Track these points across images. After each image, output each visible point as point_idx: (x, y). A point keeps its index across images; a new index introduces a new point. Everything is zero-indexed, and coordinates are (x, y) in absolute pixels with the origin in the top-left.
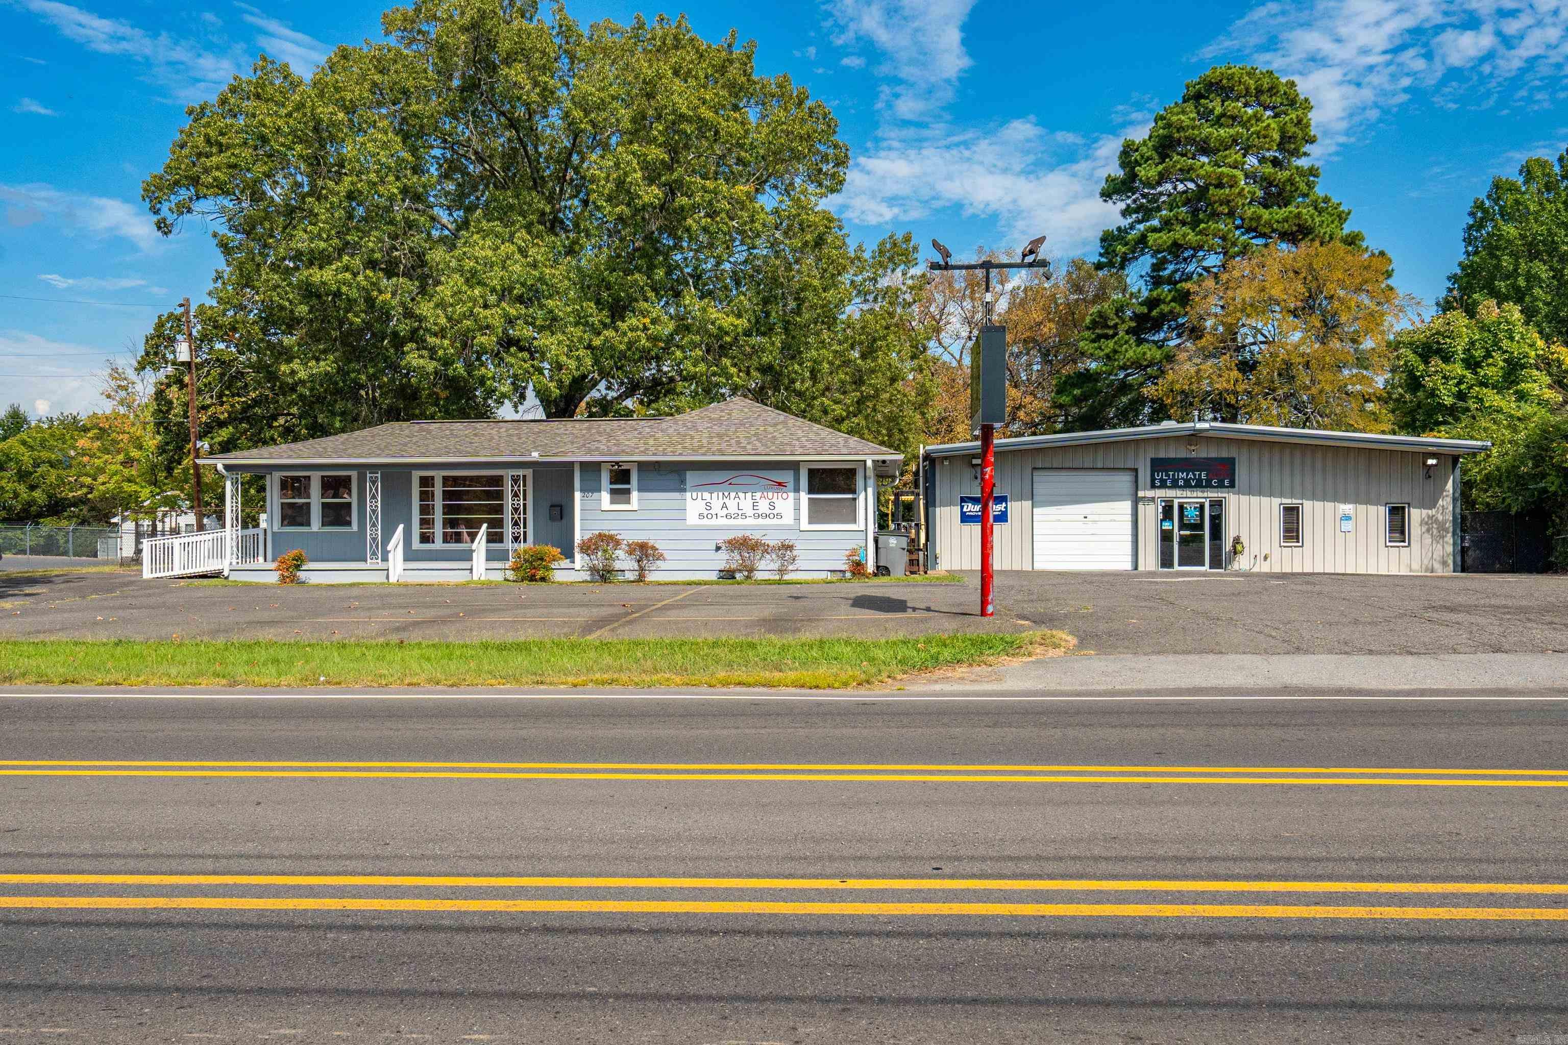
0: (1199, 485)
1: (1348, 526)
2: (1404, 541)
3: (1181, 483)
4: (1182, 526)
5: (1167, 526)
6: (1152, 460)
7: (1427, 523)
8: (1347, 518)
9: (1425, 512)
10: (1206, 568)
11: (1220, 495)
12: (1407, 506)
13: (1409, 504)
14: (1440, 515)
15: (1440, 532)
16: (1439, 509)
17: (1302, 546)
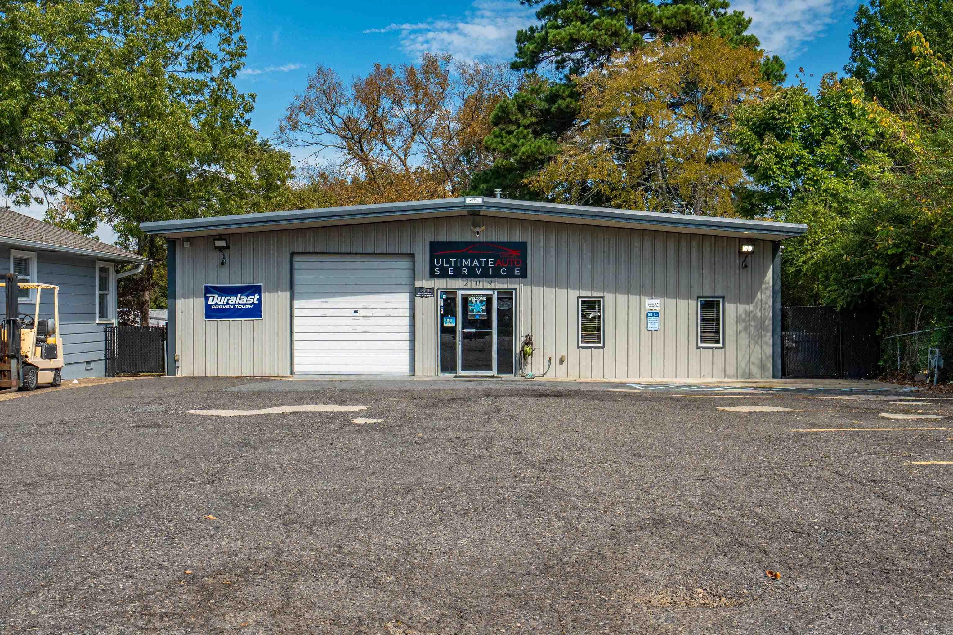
0: (485, 274)
1: (654, 323)
2: (718, 342)
3: (464, 271)
4: (467, 323)
5: (449, 322)
6: (431, 243)
7: (744, 321)
8: (654, 314)
9: (742, 308)
10: (494, 372)
11: (510, 286)
12: (721, 300)
13: (723, 298)
14: (758, 311)
15: (758, 331)
16: (757, 303)
17: (603, 347)
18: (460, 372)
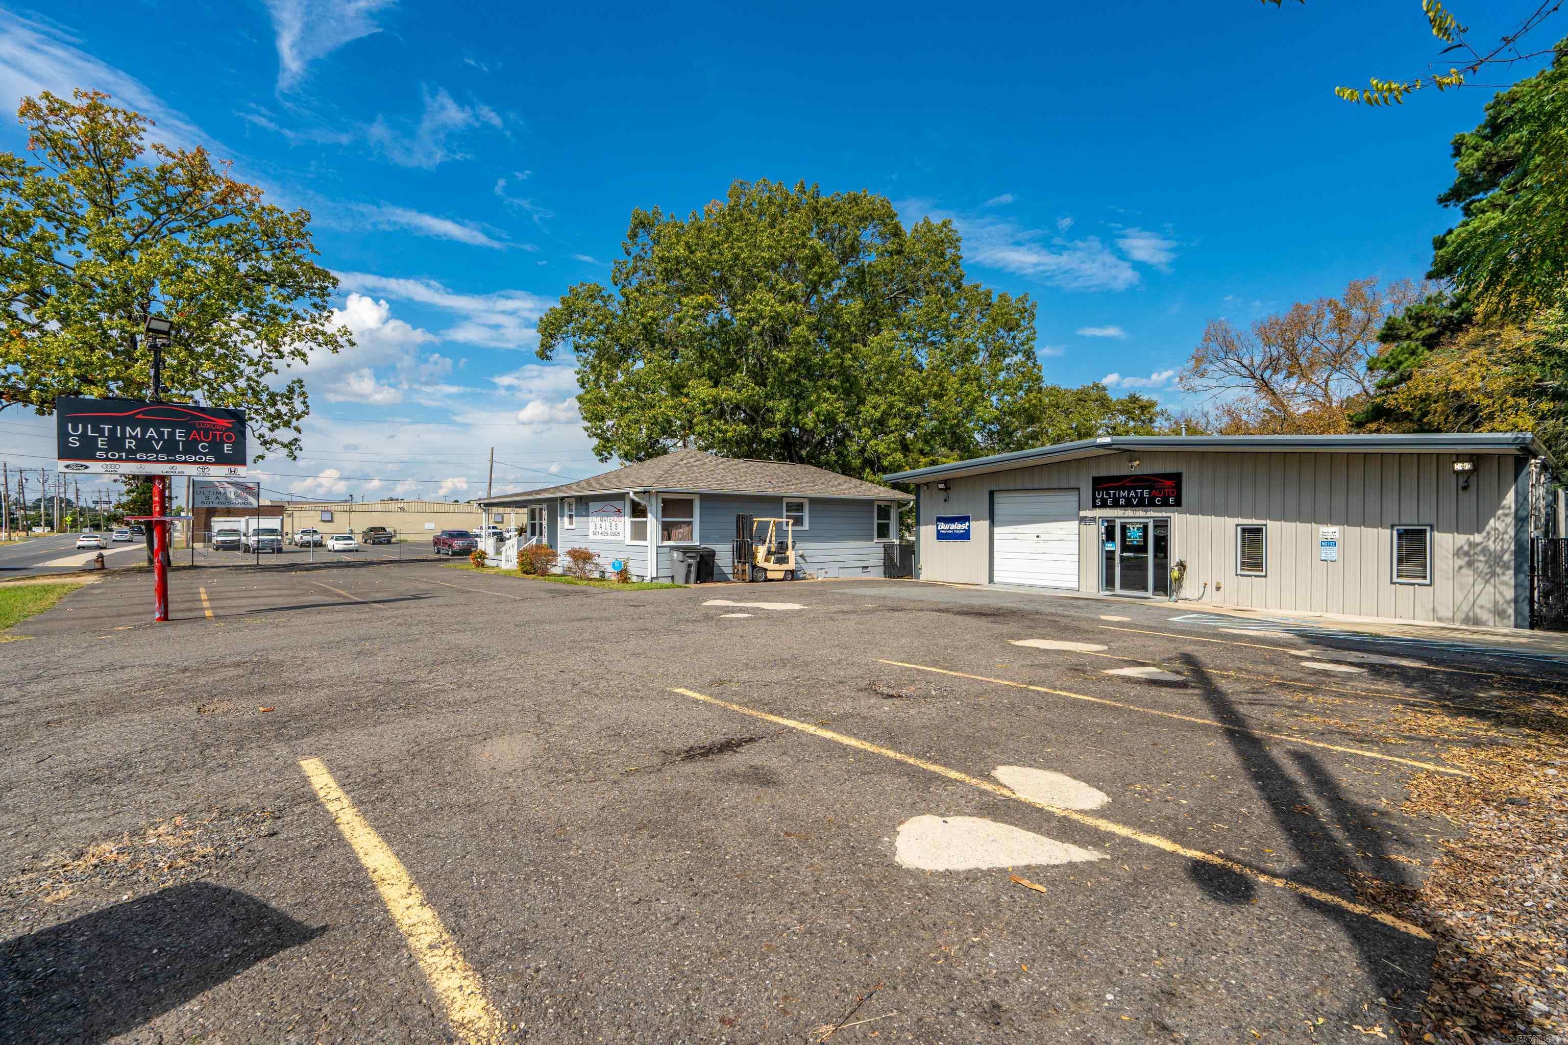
0: (1141, 504)
1: (1330, 553)
2: (1425, 577)
3: (1122, 502)
4: (1125, 548)
5: (1109, 547)
6: (1094, 479)
7: (1467, 554)
8: (1330, 543)
9: (1461, 539)
10: (1149, 594)
11: (1164, 514)
12: (1428, 528)
13: (1431, 526)
14: (1491, 542)
15: (1491, 567)
16: (1488, 533)
17: (1265, 576)
18: (1118, 591)
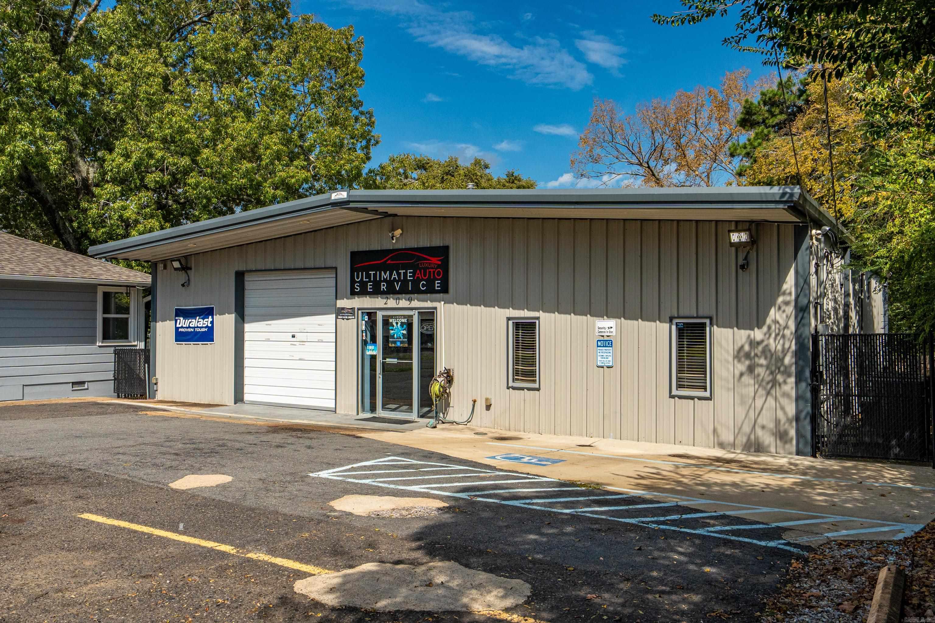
0: (404, 290)
1: (606, 356)
2: (703, 387)
3: (383, 287)
4: (388, 351)
5: (371, 350)
6: (354, 255)
7: (748, 356)
8: (607, 343)
9: (742, 335)
10: (414, 416)
11: (429, 304)
12: (708, 321)
13: (711, 319)
14: (772, 341)
15: (772, 373)
16: (769, 328)
17: (538, 389)
18: (380, 413)
